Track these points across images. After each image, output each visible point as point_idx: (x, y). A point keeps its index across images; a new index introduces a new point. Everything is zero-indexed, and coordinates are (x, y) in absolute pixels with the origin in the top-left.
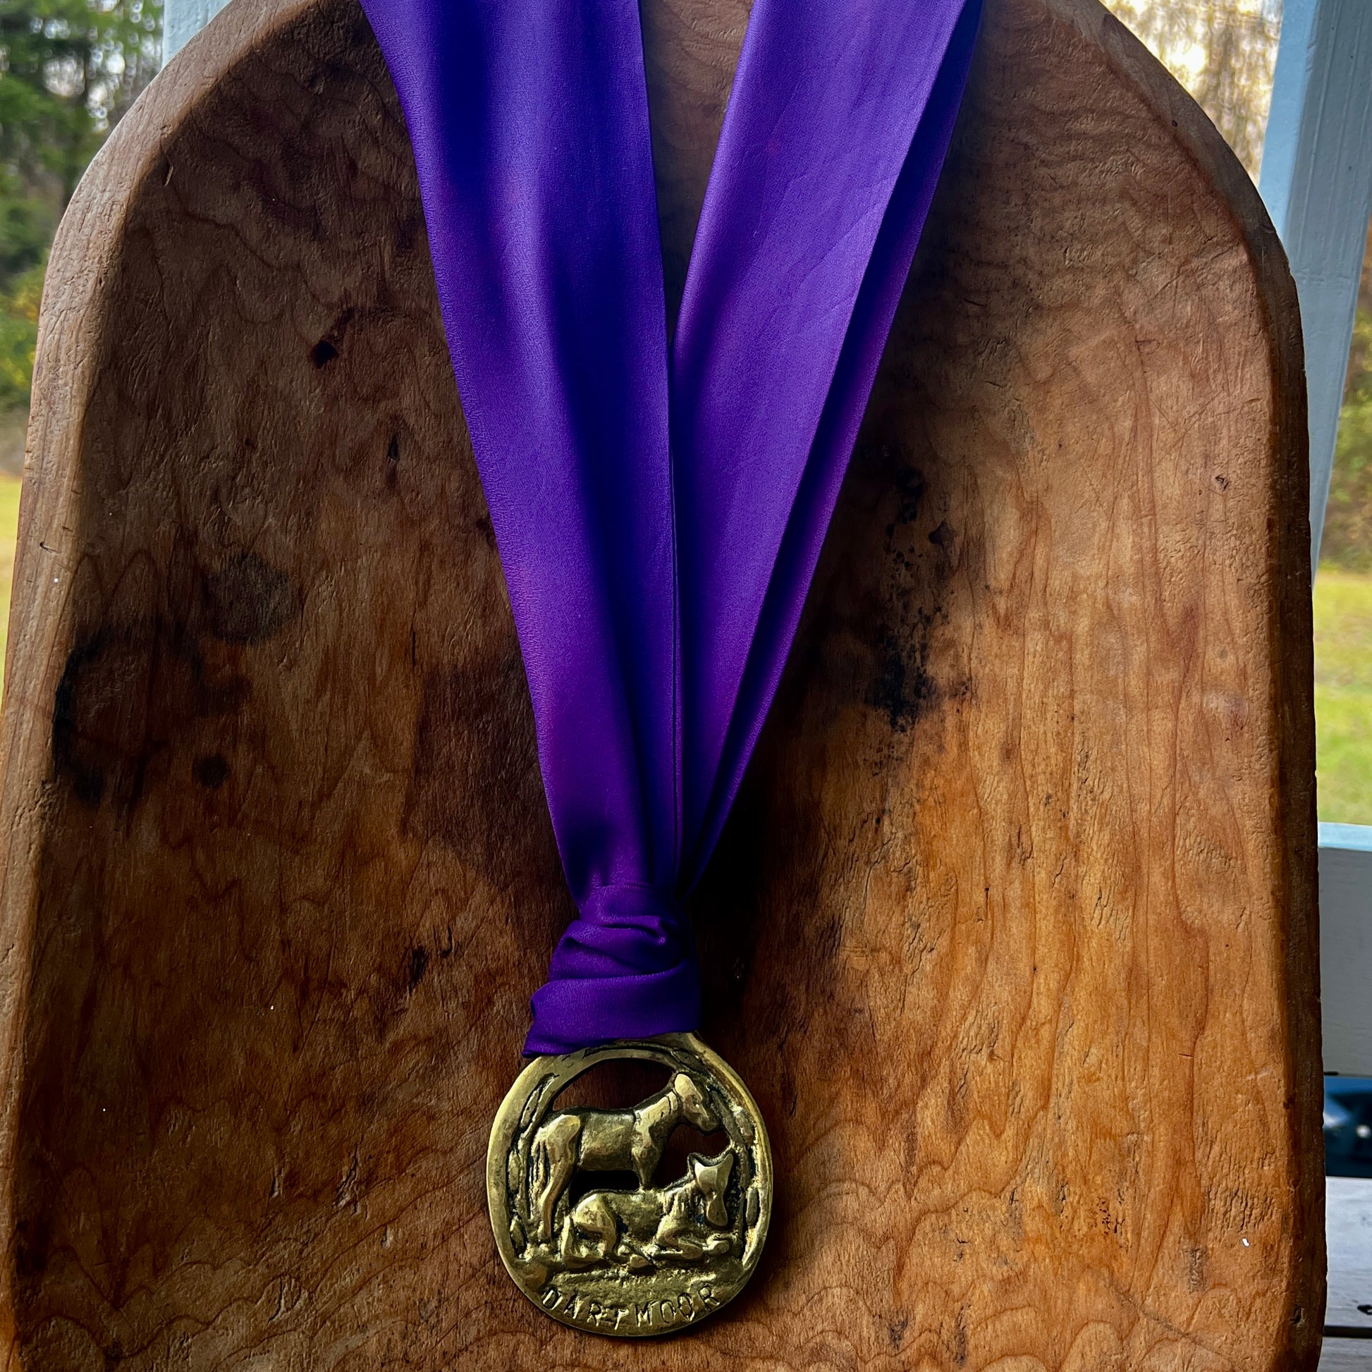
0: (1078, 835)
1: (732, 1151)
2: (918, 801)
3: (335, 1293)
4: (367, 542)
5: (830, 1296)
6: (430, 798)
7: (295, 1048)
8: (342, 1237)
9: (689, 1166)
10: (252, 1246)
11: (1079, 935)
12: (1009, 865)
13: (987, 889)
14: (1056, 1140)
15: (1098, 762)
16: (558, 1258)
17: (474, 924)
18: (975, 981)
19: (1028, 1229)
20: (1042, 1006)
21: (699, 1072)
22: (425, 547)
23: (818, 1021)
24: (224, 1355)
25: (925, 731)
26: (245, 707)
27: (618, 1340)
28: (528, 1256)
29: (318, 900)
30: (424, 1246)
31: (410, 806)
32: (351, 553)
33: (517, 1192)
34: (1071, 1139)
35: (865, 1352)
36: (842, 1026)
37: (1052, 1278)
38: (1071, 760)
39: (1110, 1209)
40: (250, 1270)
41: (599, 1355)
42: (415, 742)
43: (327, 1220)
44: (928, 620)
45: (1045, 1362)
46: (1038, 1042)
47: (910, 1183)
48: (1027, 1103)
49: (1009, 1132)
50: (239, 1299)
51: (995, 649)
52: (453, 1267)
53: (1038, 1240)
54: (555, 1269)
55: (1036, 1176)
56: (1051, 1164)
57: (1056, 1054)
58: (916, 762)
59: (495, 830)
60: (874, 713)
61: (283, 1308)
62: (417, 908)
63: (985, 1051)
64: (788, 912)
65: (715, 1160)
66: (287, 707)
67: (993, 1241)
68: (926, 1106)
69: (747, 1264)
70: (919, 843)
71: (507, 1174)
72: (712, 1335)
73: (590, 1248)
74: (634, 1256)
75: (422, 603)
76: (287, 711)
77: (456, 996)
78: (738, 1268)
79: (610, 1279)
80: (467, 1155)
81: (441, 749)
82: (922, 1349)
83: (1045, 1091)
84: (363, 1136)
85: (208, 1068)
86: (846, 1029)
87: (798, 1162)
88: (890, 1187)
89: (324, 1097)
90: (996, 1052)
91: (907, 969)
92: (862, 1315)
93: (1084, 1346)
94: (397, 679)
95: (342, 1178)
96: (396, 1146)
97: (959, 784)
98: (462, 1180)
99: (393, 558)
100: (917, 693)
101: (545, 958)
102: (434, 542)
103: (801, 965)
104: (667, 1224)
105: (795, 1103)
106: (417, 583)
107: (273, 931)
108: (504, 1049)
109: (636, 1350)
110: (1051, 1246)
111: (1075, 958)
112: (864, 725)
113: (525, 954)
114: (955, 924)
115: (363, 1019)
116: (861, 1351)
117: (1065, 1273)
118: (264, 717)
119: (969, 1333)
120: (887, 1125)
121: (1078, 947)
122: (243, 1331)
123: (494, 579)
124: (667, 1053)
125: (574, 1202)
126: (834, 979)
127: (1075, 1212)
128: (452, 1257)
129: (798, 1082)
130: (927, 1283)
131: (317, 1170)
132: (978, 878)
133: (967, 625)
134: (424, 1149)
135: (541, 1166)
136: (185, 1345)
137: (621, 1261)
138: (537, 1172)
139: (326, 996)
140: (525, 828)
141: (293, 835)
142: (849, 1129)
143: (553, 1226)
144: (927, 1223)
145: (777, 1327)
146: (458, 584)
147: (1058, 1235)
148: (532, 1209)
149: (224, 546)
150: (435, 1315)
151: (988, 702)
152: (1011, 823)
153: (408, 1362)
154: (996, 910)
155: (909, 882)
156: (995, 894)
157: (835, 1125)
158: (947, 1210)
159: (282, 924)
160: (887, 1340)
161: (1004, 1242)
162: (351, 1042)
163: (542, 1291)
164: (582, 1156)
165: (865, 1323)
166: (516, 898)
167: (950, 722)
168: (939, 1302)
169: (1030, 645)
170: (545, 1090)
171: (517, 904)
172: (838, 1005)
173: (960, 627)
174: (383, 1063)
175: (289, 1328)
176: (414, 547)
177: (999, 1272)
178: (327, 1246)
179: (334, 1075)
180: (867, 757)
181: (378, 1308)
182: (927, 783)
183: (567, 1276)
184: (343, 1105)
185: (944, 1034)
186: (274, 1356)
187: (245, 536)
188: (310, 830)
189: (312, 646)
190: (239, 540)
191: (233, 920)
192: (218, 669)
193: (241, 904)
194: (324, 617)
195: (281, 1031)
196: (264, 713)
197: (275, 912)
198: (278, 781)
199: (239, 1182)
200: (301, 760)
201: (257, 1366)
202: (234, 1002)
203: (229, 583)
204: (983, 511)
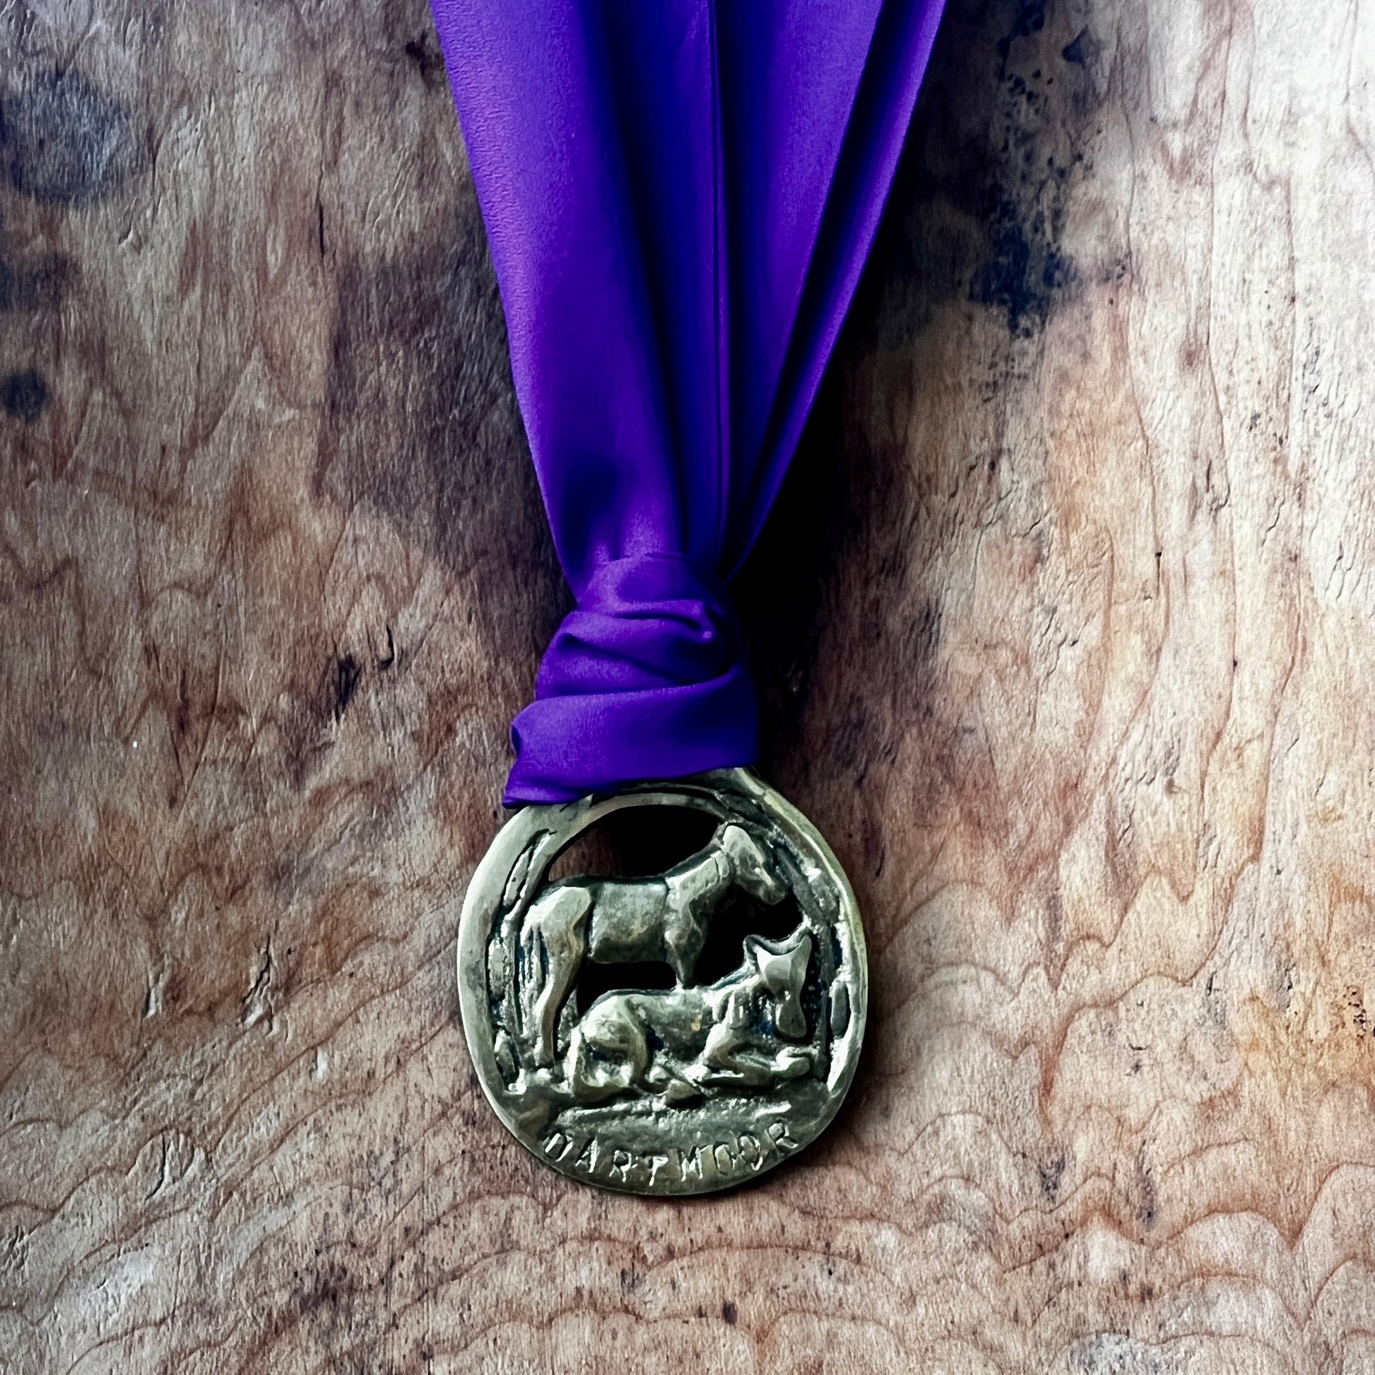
0: (1303, 469)
1: (808, 933)
2: (1052, 435)
3: (245, 1150)
4: (247, 69)
5: (949, 1128)
6: (354, 445)
7: (173, 802)
8: (253, 1068)
9: (746, 954)
10: (117, 1090)
11: (1306, 612)
12: (1193, 517)
13: (1159, 555)
14: (1275, 904)
15: (1336, 360)
16: (565, 1088)
17: (424, 622)
18: (1142, 684)
19: (1236, 1030)
20: (1248, 717)
21: (757, 820)
22: (333, 81)
23: (911, 746)
24: (79, 1256)
25: (1060, 335)
26: (71, 302)
27: (653, 1199)
28: (520, 1087)
29: (199, 589)
30: (371, 1075)
31: (325, 455)
32: (225, 84)
33: (502, 997)
34: (1297, 902)
35: (1006, 1205)
36: (946, 751)
37: (1279, 1099)
38: (1290, 360)
39: (1365, 1002)
40: (116, 1127)
41: (628, 1221)
42: (329, 366)
43: (230, 1045)
44: (1062, 174)
45: (1276, 1221)
46: (1241, 766)
47: (1055, 966)
48: (1226, 852)
49: (1202, 893)
50: (100, 1169)
51: (1167, 210)
52: (415, 1102)
53: (1254, 1045)
54: (563, 1103)
55: (1245, 955)
56: (1268, 938)
57: (1271, 783)
58: (1049, 380)
59: (448, 491)
60: (984, 314)
61: (167, 1179)
62: (341, 601)
63: (1160, 782)
64: (863, 597)
65: (783, 945)
66: (137, 307)
67: (1183, 1047)
68: (1073, 859)
69: (835, 1088)
70: (1053, 492)
71: (488, 972)
72: (785, 1186)
73: (611, 1073)
74: (674, 1082)
75: (332, 164)
76: (136, 314)
77: (403, 724)
78: (823, 1095)
79: (640, 1114)
80: (428, 944)
81: (366, 376)
82: (1090, 1203)
83: (1256, 838)
84: (277, 923)
85: (40, 835)
86: (951, 756)
87: (890, 940)
88: (1025, 973)
89: (219, 870)
90: (1176, 782)
91: (1039, 670)
92: (997, 1154)
93: (1335, 1199)
94: (298, 273)
95: (248, 983)
96: (326, 934)
97: (1114, 407)
98: (422, 979)
99: (286, 96)
100: (1048, 279)
101: (525, 669)
102: (345, 74)
103: (884, 669)
104: (718, 1036)
105: (882, 858)
106: (323, 133)
107: (132, 632)
108: (474, 795)
109: (679, 1212)
110: (1275, 1055)
111: (1300, 646)
112: (968, 332)
113: (497, 664)
114: (1110, 606)
115: (270, 758)
116: (1001, 1205)
117: (1299, 1093)
118: (101, 320)
119: (1157, 1179)
120: (1017, 887)
121: (1305, 630)
122: (108, 1217)
123: (433, 135)
124: (711, 798)
125: (584, 1007)
126: (932, 687)
127: (1310, 1006)
128: (412, 1090)
129: (886, 832)
130: (1089, 1107)
131: (212, 974)
132: (1143, 539)
133: (1124, 177)
134: (367, 937)
135: (536, 960)
136: (18, 1245)
137: (655, 1089)
138: (530, 969)
139: (215, 726)
140: (490, 488)
141: (155, 495)
142: (962, 893)
143: (555, 1043)
144: (1083, 1022)
145: (877, 1171)
146: (382, 139)
147: (1283, 1038)
148: (524, 1020)
149: (26, 54)
150: (390, 1175)
151: (1159, 285)
152: (1195, 458)
153: (354, 1245)
154: (1173, 581)
155: (1039, 549)
156: (1171, 560)
157: (943, 887)
158: (1111, 1004)
159: (144, 624)
160: (1037, 1189)
161: (1202, 1049)
162: (255, 791)
163: (544, 1134)
164: (594, 945)
165: (1002, 1163)
166: (481, 586)
167: (1100, 318)
168: (1108, 1136)
169: (1222, 199)
170: (537, 852)
171: (483, 596)
172: (939, 723)
173: (1111, 181)
174: (302, 819)
175: (178, 1207)
176: (317, 81)
177: (1198, 1091)
178: (229, 1084)
179: (231, 838)
180: (974, 376)
181: (309, 1168)
182: (1065, 408)
183: (580, 1112)
184: (247, 879)
185: (1095, 759)
186: (156, 1251)
187: (59, 42)
188: (180, 488)
189: (171, 217)
190: (50, 48)
191: (68, 617)
192: (24, 240)
193: (79, 591)
194: (187, 176)
195: (150, 778)
196: (101, 313)
197: (133, 606)
198: (127, 414)
199: (95, 998)
200: (162, 383)
201: (129, 1270)
202: (76, 738)
203: (38, 111)
204: (1145, 8)
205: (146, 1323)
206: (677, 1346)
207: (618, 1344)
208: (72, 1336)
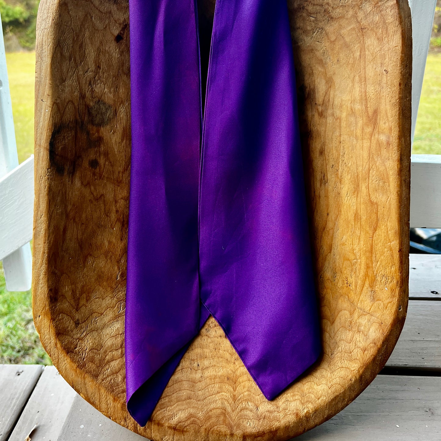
0: (341, 176)
7: (121, 240)
10: (112, 293)
11: (341, 204)
12: (321, 185)
13: (314, 192)
14: (333, 261)
15: (348, 155)
19: (325, 285)
20: (330, 224)
24: (107, 322)
26: (102, 145)
29: (126, 199)
32: (129, 98)
34: (337, 261)
37: (332, 298)
38: (339, 155)
39: (348, 280)
40: (112, 300)
45: (329, 321)
46: (328, 234)
48: (325, 251)
50: (110, 307)
51: (318, 122)
53: (328, 288)
55: (327, 271)
56: (332, 268)
57: (334, 238)
61: (122, 309)
66: (114, 145)
83: (330, 248)
85: (98, 246)
93: (340, 317)
107: (114, 208)
110: (332, 290)
111: (340, 211)
117: (336, 297)
118: (107, 148)
121: (340, 208)
122: (111, 316)
127: (338, 281)
133: (310, 115)
136: (96, 320)
141: (117, 181)
147: (334, 287)
149: (93, 98)
151: (315, 137)
152: (322, 173)
154: (317, 198)
156: (317, 193)
159: (116, 206)
169: (328, 121)
173: (308, 116)
175: (123, 314)
186: (120, 322)
187: (99, 95)
188: (122, 179)
189: (120, 126)
190: (97, 96)
191: (102, 205)
192: (94, 134)
193: (104, 201)
194: (122, 118)
195: (117, 235)
196: (107, 147)
197: (114, 203)
198: (112, 166)
199: (108, 276)
200: (118, 160)
201: (115, 325)
202: (104, 228)
203: (95, 109)
204: (315, 80)
205: (119, 334)
206: (216, 342)
207: (205, 341)
208: (106, 336)
